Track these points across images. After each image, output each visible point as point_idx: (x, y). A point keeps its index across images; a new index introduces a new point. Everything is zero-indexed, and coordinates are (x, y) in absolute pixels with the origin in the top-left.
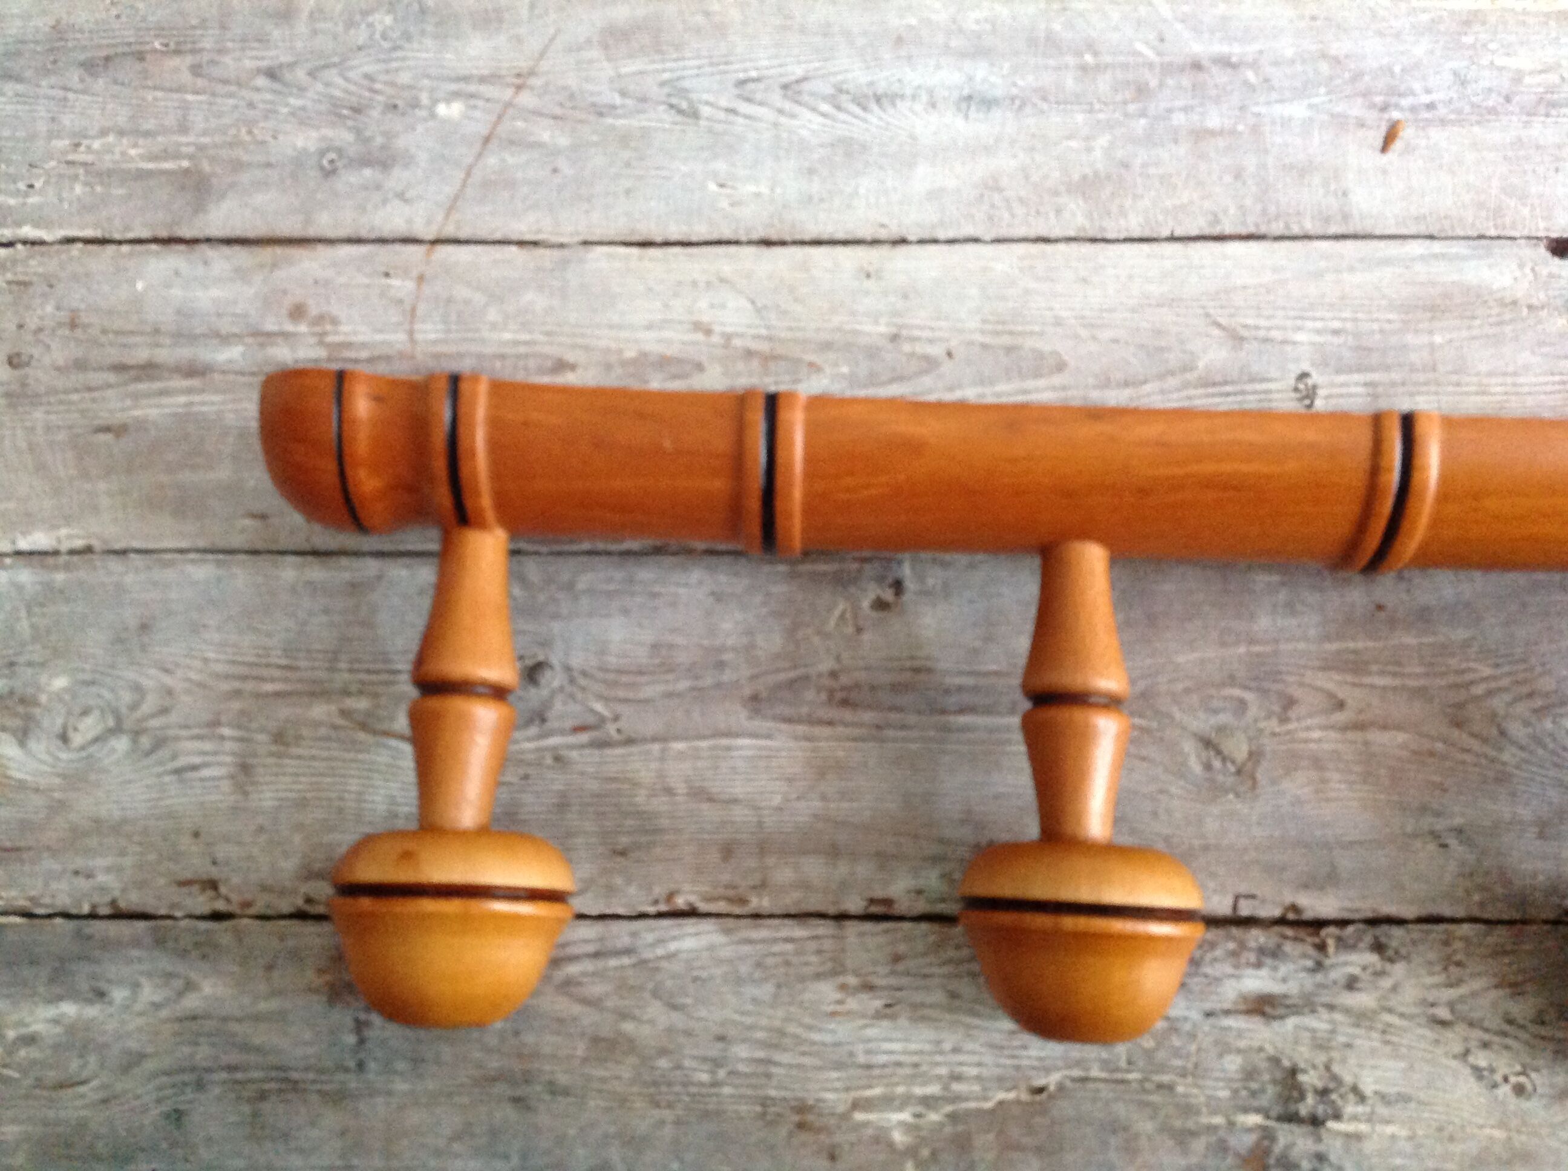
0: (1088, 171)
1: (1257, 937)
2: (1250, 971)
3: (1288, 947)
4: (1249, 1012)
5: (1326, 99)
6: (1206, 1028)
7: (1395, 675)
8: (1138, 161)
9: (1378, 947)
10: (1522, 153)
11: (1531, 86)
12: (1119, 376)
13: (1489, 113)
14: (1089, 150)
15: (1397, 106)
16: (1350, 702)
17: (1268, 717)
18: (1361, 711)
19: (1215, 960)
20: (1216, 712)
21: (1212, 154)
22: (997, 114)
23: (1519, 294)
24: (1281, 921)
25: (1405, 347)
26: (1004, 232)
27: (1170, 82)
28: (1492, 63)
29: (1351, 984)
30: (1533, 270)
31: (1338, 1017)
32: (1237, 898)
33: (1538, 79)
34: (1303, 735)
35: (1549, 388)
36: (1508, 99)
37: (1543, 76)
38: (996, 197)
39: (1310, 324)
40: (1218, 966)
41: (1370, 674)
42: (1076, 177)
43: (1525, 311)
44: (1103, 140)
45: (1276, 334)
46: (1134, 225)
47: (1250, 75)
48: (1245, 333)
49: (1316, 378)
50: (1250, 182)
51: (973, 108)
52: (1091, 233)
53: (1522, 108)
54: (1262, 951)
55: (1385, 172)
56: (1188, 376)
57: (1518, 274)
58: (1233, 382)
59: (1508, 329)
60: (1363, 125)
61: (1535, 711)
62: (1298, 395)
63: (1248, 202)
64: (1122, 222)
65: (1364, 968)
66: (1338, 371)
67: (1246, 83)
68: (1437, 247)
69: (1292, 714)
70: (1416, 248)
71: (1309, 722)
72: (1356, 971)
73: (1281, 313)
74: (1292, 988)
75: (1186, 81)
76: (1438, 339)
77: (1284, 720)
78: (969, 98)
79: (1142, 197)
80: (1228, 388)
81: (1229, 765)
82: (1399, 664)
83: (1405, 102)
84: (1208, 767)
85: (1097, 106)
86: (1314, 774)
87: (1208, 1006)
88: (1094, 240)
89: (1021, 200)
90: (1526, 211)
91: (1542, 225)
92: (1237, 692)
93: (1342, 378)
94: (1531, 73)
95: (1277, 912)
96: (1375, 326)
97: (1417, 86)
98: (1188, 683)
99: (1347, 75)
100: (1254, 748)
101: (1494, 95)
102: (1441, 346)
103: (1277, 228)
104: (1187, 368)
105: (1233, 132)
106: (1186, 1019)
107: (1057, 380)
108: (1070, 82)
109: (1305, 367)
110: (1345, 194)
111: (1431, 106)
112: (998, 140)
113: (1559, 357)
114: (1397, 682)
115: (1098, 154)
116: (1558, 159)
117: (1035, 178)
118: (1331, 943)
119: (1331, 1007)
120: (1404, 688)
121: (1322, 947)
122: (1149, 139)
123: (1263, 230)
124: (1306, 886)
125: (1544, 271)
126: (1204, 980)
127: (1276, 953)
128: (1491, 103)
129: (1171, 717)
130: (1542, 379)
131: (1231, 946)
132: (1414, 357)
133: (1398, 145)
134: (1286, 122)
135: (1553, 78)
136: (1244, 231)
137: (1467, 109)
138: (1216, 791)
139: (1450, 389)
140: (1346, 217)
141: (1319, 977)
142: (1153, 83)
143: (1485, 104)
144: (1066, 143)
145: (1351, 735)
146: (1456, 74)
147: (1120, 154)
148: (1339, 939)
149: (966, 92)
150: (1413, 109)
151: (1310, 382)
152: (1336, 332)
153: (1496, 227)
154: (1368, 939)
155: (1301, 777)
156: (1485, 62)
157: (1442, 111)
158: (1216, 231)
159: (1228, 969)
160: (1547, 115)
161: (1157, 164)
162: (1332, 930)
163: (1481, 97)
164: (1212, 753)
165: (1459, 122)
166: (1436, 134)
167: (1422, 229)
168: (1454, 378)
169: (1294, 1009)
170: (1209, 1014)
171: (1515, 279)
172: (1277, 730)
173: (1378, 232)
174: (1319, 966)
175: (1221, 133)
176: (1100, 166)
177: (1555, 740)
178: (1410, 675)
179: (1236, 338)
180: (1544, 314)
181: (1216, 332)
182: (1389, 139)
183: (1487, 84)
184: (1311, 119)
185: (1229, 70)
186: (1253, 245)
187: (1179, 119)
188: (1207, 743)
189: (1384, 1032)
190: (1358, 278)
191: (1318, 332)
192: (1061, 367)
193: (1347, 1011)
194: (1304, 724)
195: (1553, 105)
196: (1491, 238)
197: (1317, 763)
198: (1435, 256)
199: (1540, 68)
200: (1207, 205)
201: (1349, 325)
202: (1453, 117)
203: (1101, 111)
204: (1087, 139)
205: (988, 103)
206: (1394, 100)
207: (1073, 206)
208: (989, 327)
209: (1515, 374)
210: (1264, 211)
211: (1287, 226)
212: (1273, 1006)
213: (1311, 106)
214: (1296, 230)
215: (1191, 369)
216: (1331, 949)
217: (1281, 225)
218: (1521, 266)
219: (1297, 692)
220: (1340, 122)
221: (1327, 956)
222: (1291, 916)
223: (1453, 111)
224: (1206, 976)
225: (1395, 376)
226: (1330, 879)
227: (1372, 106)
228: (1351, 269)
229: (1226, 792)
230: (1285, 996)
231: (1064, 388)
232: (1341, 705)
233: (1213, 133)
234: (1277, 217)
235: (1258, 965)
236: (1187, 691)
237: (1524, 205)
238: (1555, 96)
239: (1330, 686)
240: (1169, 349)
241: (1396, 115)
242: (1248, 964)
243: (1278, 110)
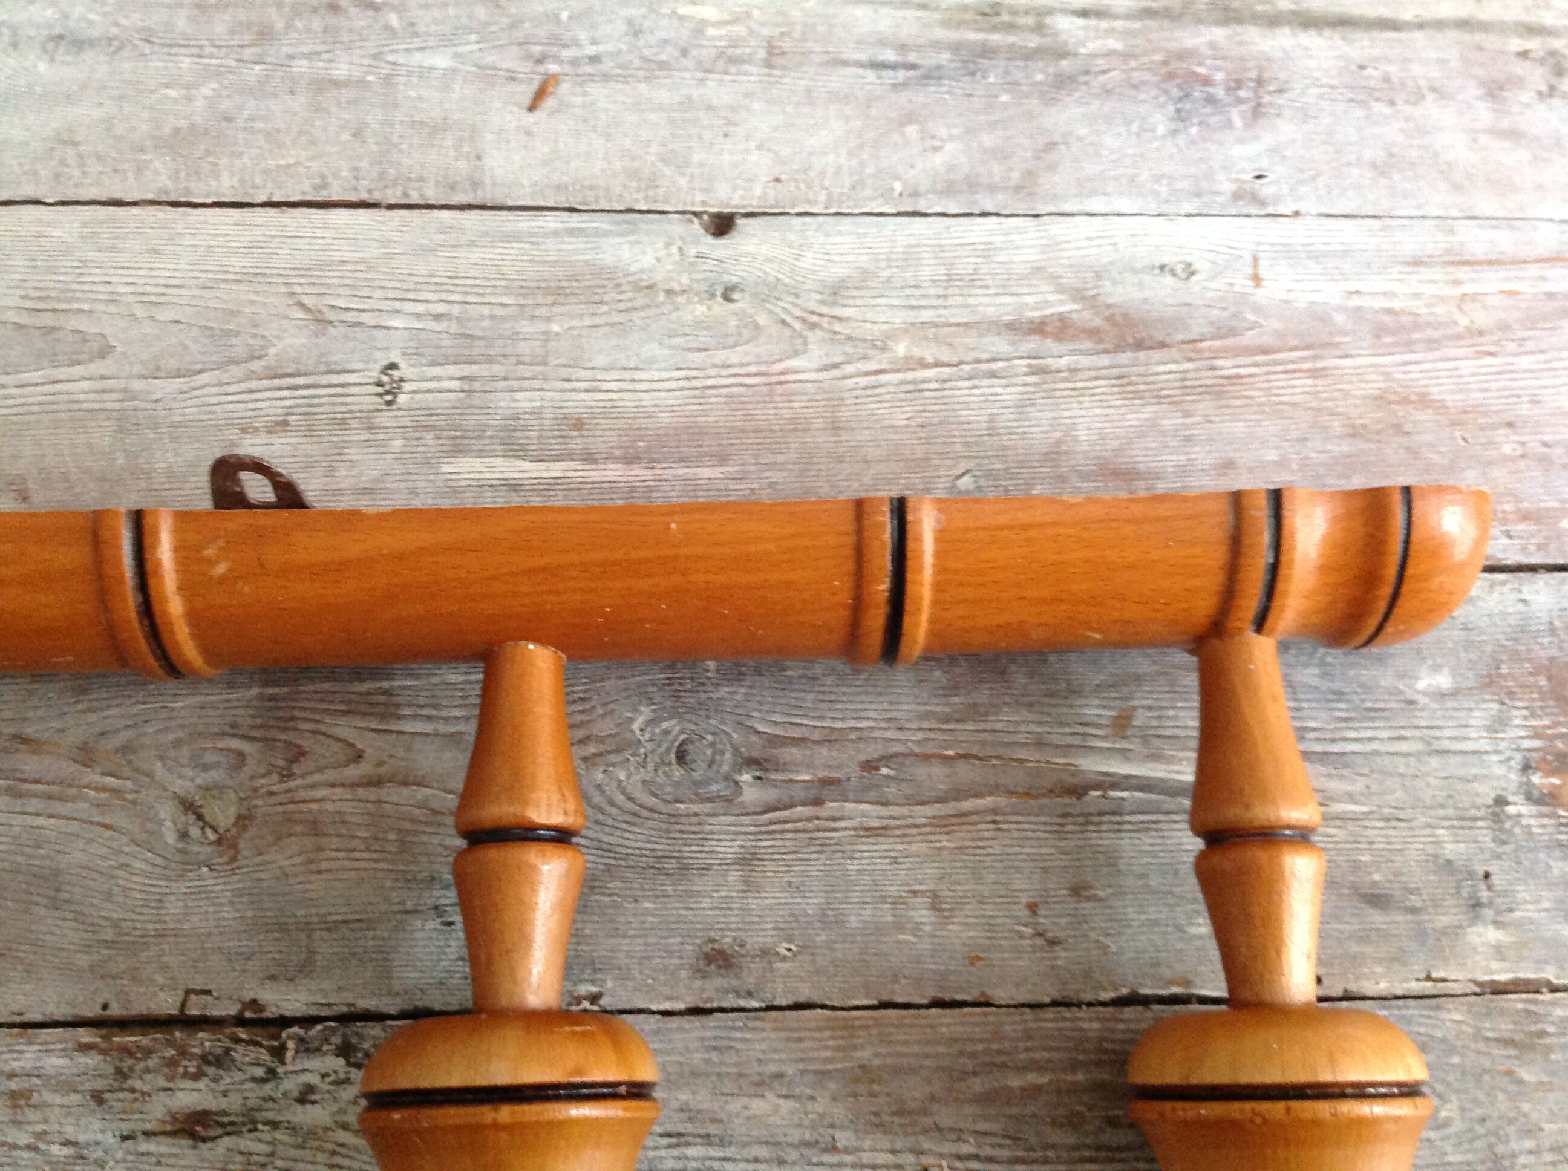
0: (183, 123)
1: (204, 1041)
2: (189, 1084)
3: (240, 1053)
4: (173, 1134)
5: (475, 47)
6: (120, 1155)
7: (429, 718)
8: (246, 113)
9: (345, 1051)
10: (689, 115)
11: (713, 38)
12: (172, 364)
13: (660, 69)
14: (190, 99)
15: (557, 59)
16: (369, 752)
17: (269, 773)
18: (380, 764)
19: (147, 1070)
20: (206, 768)
21: (333, 109)
22: (89, 56)
23: (659, 277)
24: (240, 1021)
25: (516, 336)
26: (71, 194)
27: (299, 24)
28: (674, 12)
29: (306, 1096)
30: (680, 249)
31: (280, 1135)
32: (188, 992)
33: (722, 32)
34: (303, 794)
35: (673, 385)
36: (684, 53)
37: (729, 28)
38: (70, 152)
39: (409, 307)
40: (148, 1077)
41: (399, 718)
42: (167, 131)
43: (662, 297)
44: (206, 90)
45: (367, 318)
46: (226, 188)
47: (394, 20)
48: (331, 316)
49: (405, 370)
50: (371, 140)
51: (62, 49)
52: (173, 198)
53: (699, 63)
54: (205, 1059)
55: (529, 133)
56: (257, 365)
57: (662, 253)
58: (306, 374)
59: (636, 316)
60: (513, 79)
61: (585, 759)
62: (380, 389)
63: (364, 164)
64: (213, 183)
65: (324, 1076)
66: (433, 364)
67: (388, 28)
68: (575, 221)
69: (296, 769)
70: (551, 222)
71: (317, 777)
72: (314, 1079)
73: (378, 294)
74: (233, 1103)
75: (317, 24)
76: (556, 328)
77: (286, 775)
78: (61, 37)
79: (241, 154)
80: (300, 381)
81: (209, 831)
82: (436, 707)
83: (566, 54)
84: (184, 835)
85: (207, 51)
86: (309, 842)
87: (126, 1128)
88: (175, 204)
89: (99, 157)
90: (683, 182)
91: (699, 197)
92: (235, 744)
93: (436, 371)
94: (717, 24)
95: (233, 1010)
96: (486, 311)
97: (583, 36)
98: (180, 734)
99: (505, 21)
100: (243, 812)
101: (669, 49)
102: (557, 334)
103: (393, 196)
104: (254, 356)
105: (362, 84)
106: (97, 1143)
107: (97, 367)
108: (181, 22)
109: (395, 357)
110: (479, 158)
111: (594, 59)
112: (84, 87)
113: (689, 350)
114: (429, 728)
115: (199, 104)
116: (729, 123)
117: (119, 132)
118: (291, 1044)
119: (275, 1125)
120: (437, 734)
121: (278, 1053)
122: (260, 90)
123: (376, 197)
124: (273, 978)
125: (692, 251)
126: (131, 1096)
127: (220, 1061)
128: (664, 57)
129: (150, 775)
130: (665, 375)
131: (171, 1052)
132: (525, 348)
133: (550, 103)
134: (424, 73)
135: (740, 30)
136: (354, 198)
137: (637, 63)
138: (188, 863)
139: (560, 385)
140: (476, 184)
141: (268, 1089)
142: (279, 25)
143: (656, 58)
144: (163, 91)
145: (361, 792)
146: (630, 22)
147: (225, 105)
148: (301, 1040)
149: (57, 31)
150: (574, 62)
151: (396, 374)
152: (437, 317)
153: (646, 199)
154: (336, 1040)
155: (293, 845)
156: (665, 10)
157: (607, 66)
158: (322, 196)
159: (162, 1082)
160: (726, 73)
161: (264, 118)
162: (295, 1030)
163: (654, 50)
164: (192, 818)
165: (624, 79)
166: (595, 90)
167: (562, 201)
168: (565, 373)
169: (231, 1129)
170: (125, 1138)
171: (658, 260)
172: (274, 788)
173: (510, 203)
174: (272, 1074)
175: (346, 84)
176: (198, 119)
177: (603, 792)
178: (446, 719)
179: (322, 322)
180: (681, 300)
181: (300, 314)
182: (540, 95)
183: (664, 35)
184: (454, 70)
185: (371, 13)
186: (362, 214)
187: (300, 66)
188: (188, 806)
189: (334, 1153)
190: (476, 255)
191: (418, 316)
192: (105, 351)
193: (293, 1129)
194: (309, 780)
195: (733, 60)
196: (640, 212)
197: (315, 827)
198: (571, 232)
199: (727, 18)
200: (315, 165)
201: (456, 309)
202: (618, 71)
203: (211, 56)
204: (188, 87)
205: (80, 44)
206: (554, 50)
207: (157, 164)
208: (29, 304)
209: (636, 369)
210: (382, 175)
211: (406, 195)
212: (206, 1126)
213: (457, 56)
214: (415, 198)
215: (260, 357)
216: (289, 1055)
217: (399, 193)
218: (668, 245)
219: (306, 743)
220: (487, 75)
221: (283, 1062)
222: (248, 1014)
223: (620, 66)
224: (133, 1090)
225: (497, 369)
226: (306, 968)
227: (528, 57)
228: (472, 244)
229: (200, 864)
230: (224, 1113)
231: (103, 378)
232: (359, 757)
233: (336, 83)
234: (395, 183)
235: (197, 1077)
236: (178, 743)
237: (683, 175)
238: (739, 51)
239: (350, 734)
240: (238, 333)
241: (553, 68)
242: (186, 1075)
243: (417, 58)
